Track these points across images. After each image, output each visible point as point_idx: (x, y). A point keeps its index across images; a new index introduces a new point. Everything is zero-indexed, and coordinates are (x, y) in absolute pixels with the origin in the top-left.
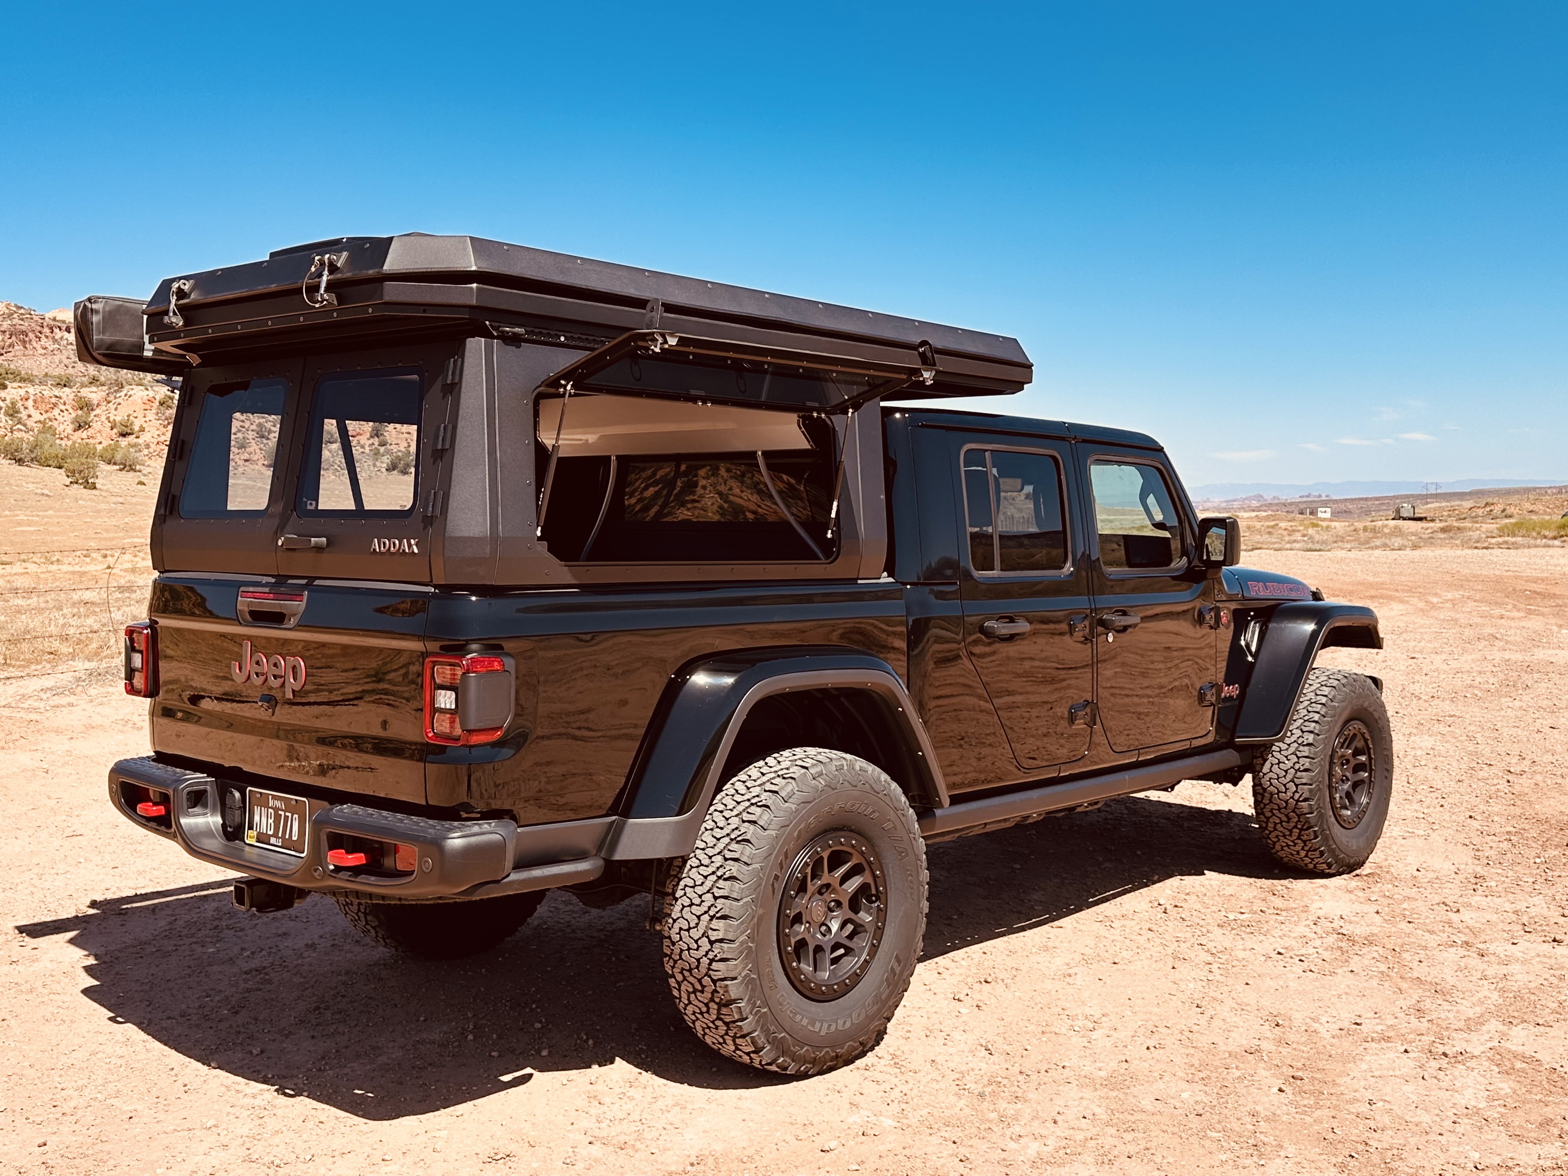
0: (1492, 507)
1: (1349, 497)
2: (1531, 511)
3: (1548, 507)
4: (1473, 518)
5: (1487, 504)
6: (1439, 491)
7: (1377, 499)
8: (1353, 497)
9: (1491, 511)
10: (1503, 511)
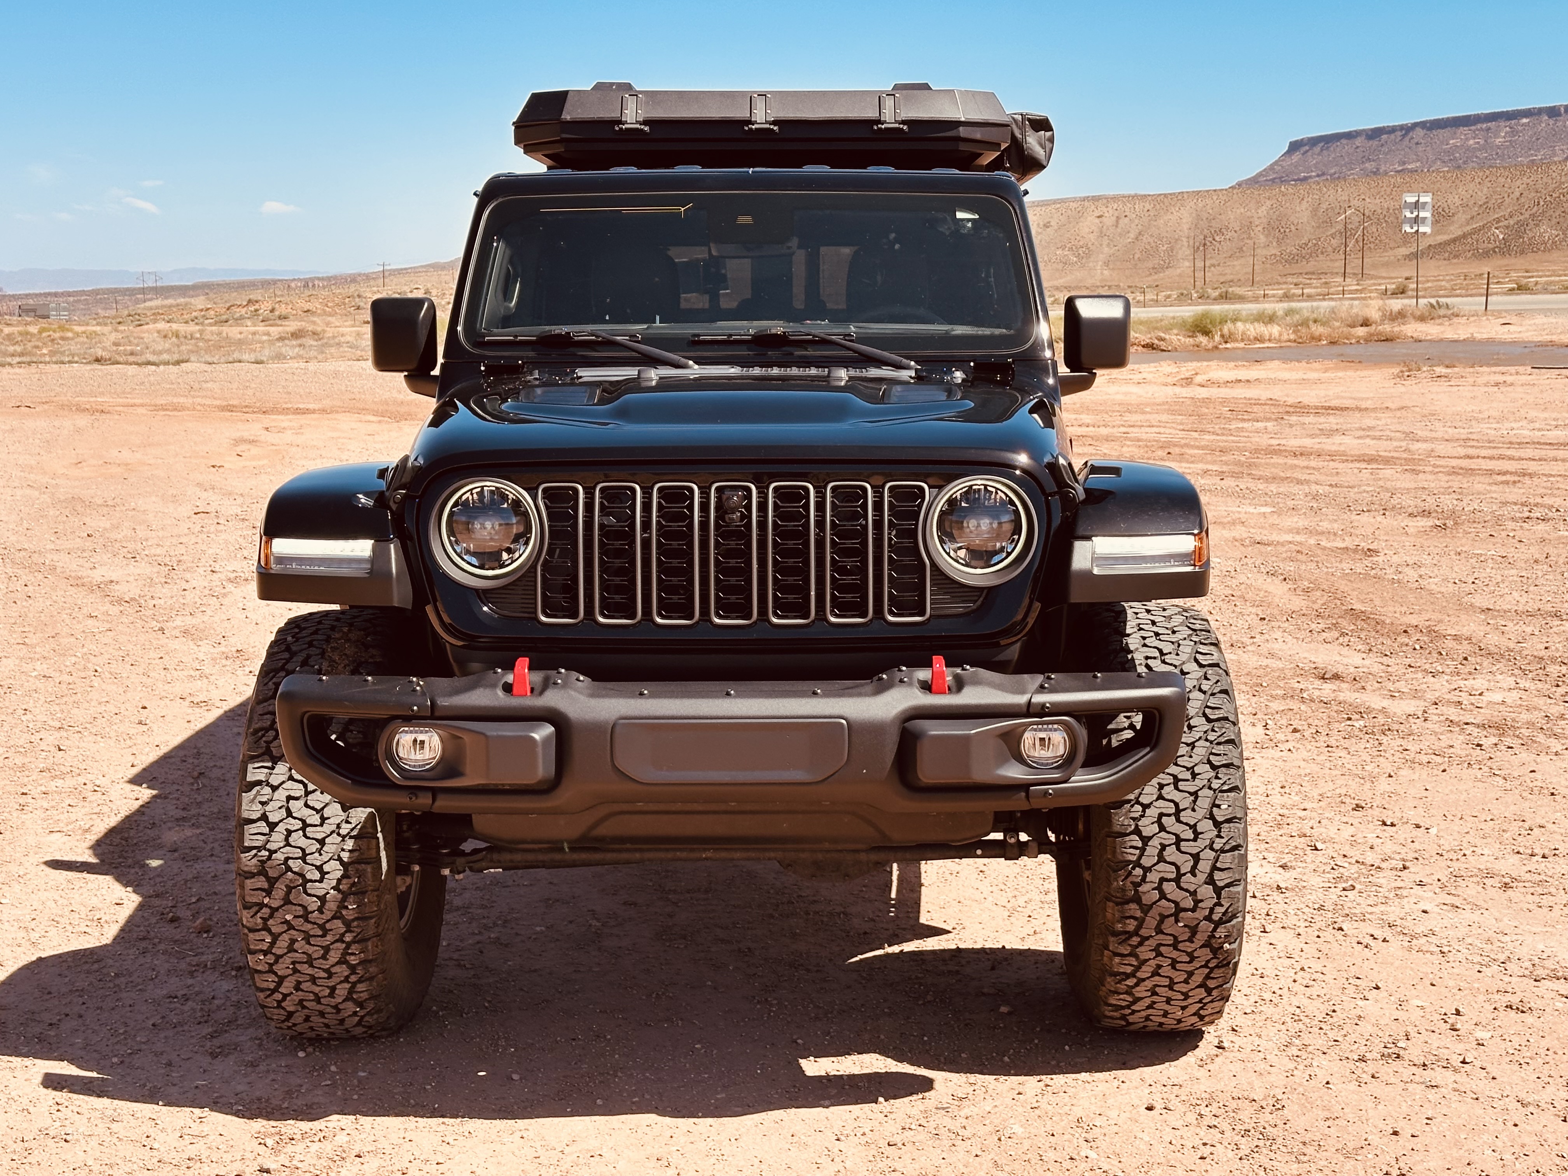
0: (257, 307)
1: (31, 292)
2: (308, 311)
3: (327, 306)
4: (237, 319)
5: (250, 301)
6: (159, 284)
7: (69, 294)
8: (37, 292)
9: (256, 310)
10: (272, 311)
